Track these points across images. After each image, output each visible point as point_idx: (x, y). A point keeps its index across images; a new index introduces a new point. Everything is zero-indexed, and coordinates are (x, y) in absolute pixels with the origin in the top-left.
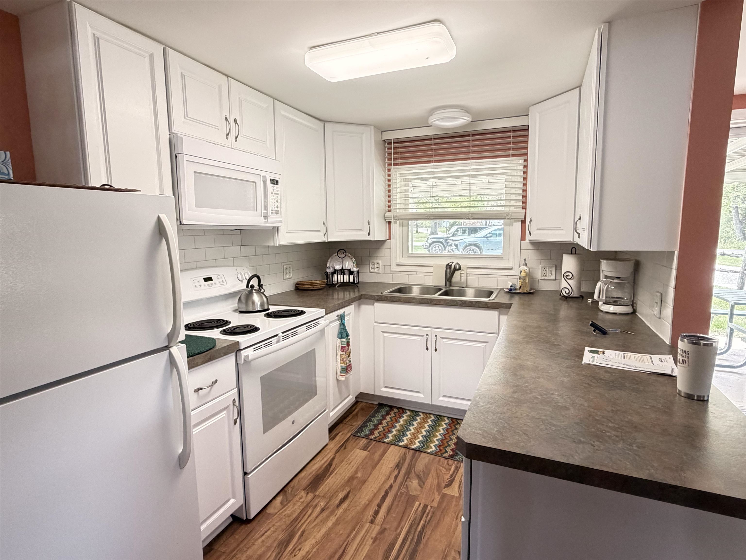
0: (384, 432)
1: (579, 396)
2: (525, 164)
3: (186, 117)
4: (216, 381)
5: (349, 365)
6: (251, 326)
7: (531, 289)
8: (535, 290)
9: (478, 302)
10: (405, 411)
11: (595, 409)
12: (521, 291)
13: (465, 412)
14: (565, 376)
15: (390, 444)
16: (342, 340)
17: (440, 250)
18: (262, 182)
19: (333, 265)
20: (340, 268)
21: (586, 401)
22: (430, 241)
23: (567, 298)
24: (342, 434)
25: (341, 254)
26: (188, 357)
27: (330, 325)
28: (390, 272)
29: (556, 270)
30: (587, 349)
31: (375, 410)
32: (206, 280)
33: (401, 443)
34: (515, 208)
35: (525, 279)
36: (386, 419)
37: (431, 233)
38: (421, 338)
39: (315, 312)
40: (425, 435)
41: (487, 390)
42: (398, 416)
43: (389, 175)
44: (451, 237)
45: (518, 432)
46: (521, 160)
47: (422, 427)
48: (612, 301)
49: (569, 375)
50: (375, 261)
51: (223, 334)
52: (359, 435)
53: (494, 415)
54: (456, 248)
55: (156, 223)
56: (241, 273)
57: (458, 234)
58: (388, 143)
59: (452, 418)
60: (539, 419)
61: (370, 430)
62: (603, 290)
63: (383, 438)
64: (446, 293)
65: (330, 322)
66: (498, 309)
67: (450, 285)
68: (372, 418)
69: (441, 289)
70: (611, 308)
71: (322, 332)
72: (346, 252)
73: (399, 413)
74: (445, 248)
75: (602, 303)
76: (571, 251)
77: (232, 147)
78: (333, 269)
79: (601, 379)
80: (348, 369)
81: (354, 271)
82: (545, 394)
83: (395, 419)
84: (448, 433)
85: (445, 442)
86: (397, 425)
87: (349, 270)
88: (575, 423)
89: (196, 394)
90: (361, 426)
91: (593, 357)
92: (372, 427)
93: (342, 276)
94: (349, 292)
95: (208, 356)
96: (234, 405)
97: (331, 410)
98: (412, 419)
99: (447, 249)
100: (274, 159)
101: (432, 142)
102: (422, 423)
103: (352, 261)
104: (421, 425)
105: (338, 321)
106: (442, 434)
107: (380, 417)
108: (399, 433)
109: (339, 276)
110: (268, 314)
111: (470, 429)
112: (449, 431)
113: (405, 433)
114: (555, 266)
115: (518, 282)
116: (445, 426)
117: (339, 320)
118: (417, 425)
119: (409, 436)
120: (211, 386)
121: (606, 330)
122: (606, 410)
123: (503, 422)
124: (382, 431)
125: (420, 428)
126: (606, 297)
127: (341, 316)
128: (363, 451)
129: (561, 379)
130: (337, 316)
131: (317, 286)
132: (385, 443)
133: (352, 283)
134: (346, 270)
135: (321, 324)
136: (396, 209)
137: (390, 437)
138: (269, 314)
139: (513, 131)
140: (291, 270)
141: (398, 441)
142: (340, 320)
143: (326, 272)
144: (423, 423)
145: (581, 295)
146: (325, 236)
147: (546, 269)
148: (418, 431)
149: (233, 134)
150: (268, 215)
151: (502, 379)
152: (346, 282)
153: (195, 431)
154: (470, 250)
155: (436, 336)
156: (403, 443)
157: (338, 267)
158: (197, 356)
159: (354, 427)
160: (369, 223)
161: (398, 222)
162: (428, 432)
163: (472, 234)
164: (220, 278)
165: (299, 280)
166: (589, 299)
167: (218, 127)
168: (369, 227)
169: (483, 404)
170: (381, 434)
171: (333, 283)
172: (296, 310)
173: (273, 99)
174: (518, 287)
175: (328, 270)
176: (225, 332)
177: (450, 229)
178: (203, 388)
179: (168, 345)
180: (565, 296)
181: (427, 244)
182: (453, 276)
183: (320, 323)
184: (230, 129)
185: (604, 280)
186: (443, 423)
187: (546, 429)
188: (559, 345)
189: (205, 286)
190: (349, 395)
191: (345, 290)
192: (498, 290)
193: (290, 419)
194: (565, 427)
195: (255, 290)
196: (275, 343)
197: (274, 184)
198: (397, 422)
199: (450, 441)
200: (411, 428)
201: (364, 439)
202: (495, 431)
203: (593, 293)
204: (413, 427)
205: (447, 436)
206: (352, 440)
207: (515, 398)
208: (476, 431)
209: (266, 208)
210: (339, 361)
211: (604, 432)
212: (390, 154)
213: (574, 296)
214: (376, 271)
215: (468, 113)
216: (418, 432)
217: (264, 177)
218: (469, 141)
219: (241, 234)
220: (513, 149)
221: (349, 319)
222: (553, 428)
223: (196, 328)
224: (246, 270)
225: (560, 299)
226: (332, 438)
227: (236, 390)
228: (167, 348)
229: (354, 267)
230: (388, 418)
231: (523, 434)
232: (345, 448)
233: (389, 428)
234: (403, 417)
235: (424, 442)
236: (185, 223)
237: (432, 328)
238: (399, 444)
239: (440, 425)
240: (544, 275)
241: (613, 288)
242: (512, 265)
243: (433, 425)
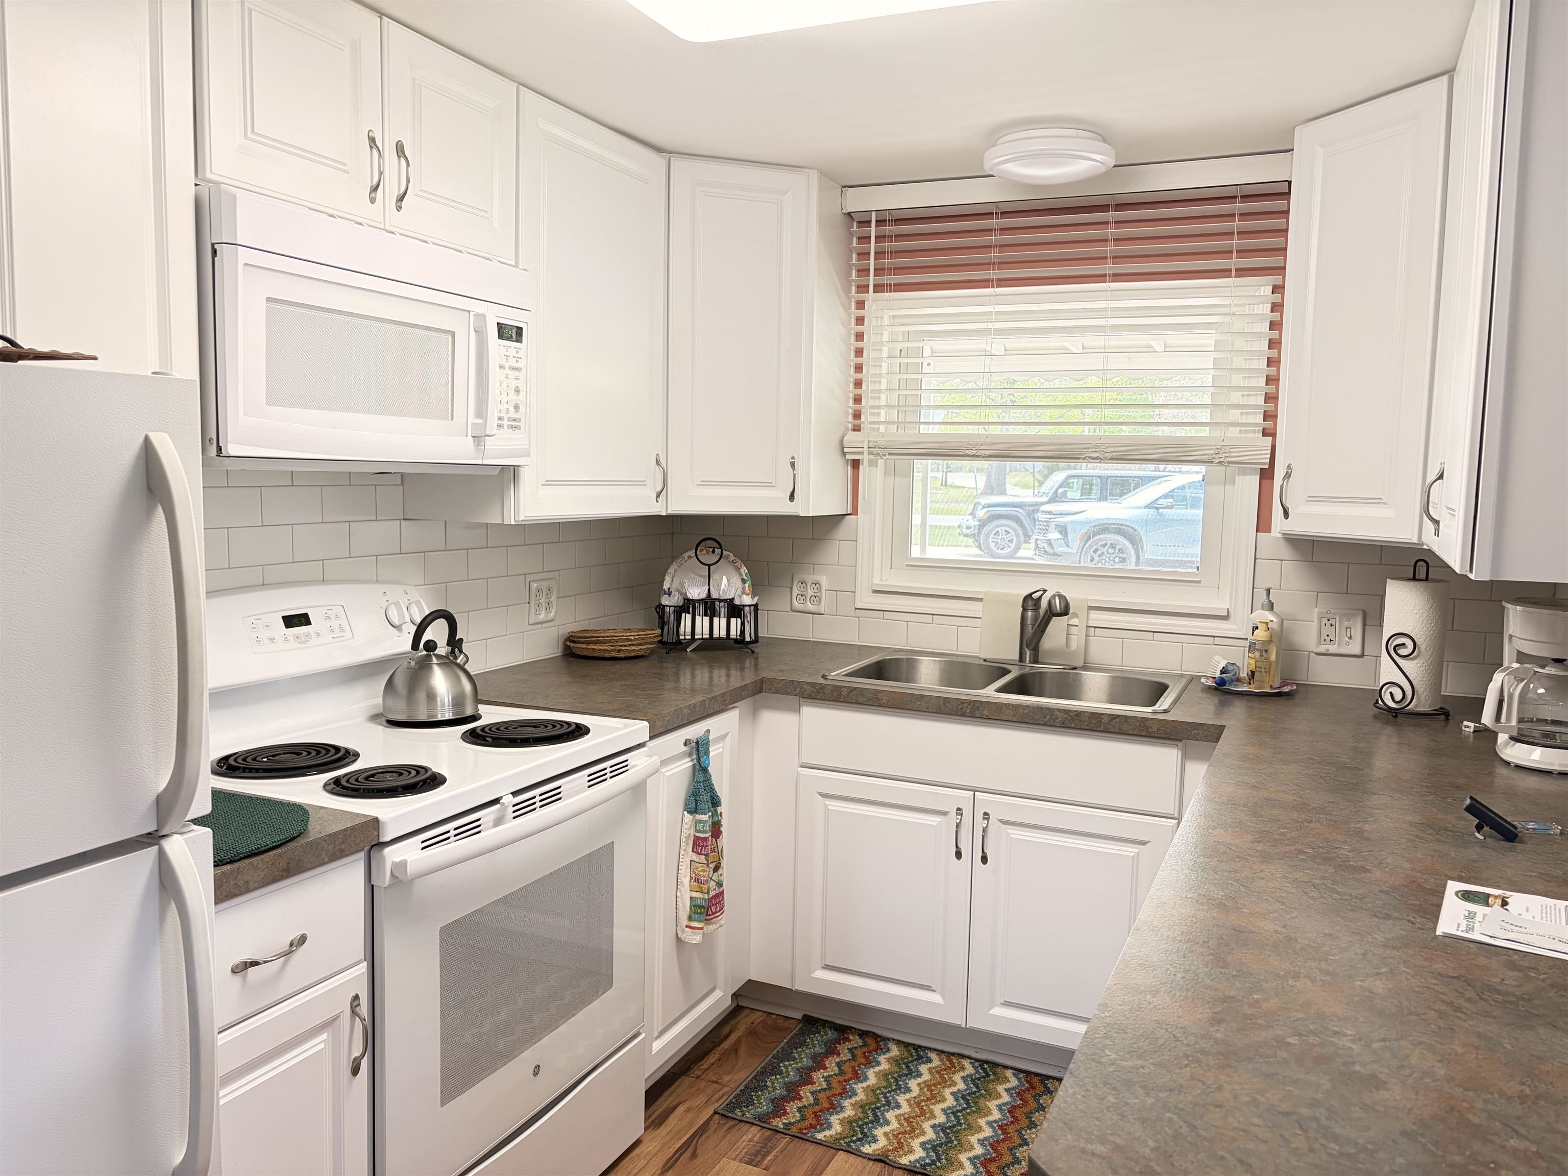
0: (817, 1108)
1: (1420, 1043)
2: (1277, 298)
3: (249, 134)
4: (303, 939)
5: (717, 896)
6: (419, 769)
7: (1284, 683)
8: (1297, 685)
9: (1118, 716)
10: (885, 1045)
11: (1466, 1089)
12: (1252, 688)
13: (1069, 1054)
14: (1378, 974)
15: (833, 1146)
16: (699, 817)
17: (1011, 541)
18: (472, 333)
19: (683, 587)
20: (703, 595)
21: (1440, 1061)
22: (981, 513)
23: (1395, 716)
24: (688, 1110)
25: (708, 552)
26: (217, 864)
27: (663, 770)
28: (852, 613)
29: (1364, 625)
30: (1453, 887)
31: (792, 1038)
32: (291, 621)
33: (867, 1146)
34: (1241, 432)
35: (1266, 651)
36: (825, 1068)
37: (985, 488)
38: (938, 819)
39: (618, 729)
40: (943, 1123)
41: (1130, 1010)
42: (863, 1060)
43: (860, 321)
44: (1049, 502)
45: (1223, 1158)
46: (1262, 287)
47: (933, 1097)
48: (1537, 734)
49: (1391, 970)
50: (810, 579)
51: (332, 792)
52: (740, 1114)
53: (1148, 1094)
54: (1059, 536)
55: (138, 458)
56: (397, 604)
57: (1070, 495)
58: (859, 222)
59: (1028, 1073)
60: (1288, 1114)
61: (773, 1101)
62: (1511, 696)
63: (812, 1126)
64: (1021, 686)
65: (664, 763)
66: (1180, 740)
67: (1036, 660)
68: (782, 1061)
69: (1006, 672)
70: (1535, 756)
71: (639, 790)
72: (721, 547)
73: (865, 1049)
74: (1027, 537)
75: (1506, 736)
76: (1412, 568)
77: (387, 227)
78: (681, 598)
79: (1490, 988)
80: (713, 909)
81: (744, 606)
82: (1313, 1033)
83: (853, 1068)
84: (1016, 1120)
85: (1003, 1148)
86: (859, 1087)
87: (730, 603)
88: (1404, 1134)
89: (237, 979)
90: (746, 1087)
91: (1471, 916)
92: (779, 1092)
93: (706, 620)
94: (728, 668)
95: (283, 863)
96: (354, 1012)
97: (656, 1034)
98: (905, 1072)
99: (1033, 541)
100: (513, 263)
101: (994, 223)
102: (935, 1085)
103: (740, 574)
104: (931, 1091)
105: (689, 759)
106: (995, 1121)
107: (806, 1062)
108: (861, 1115)
109: (698, 619)
110: (473, 732)
111: (1069, 1137)
112: (1018, 1113)
113: (883, 1114)
114: (1361, 613)
115: (1246, 657)
116: (1006, 1098)
117: (690, 755)
118: (921, 1089)
119: (894, 1125)
120: (288, 953)
121: (1516, 828)
122: (1501, 1093)
123: (1175, 1118)
124: (810, 1105)
125: (928, 1099)
126: (1520, 720)
127: (697, 743)
128: (750, 1167)
129: (1366, 984)
130: (685, 744)
131: (630, 648)
132: (819, 1143)
133: (736, 641)
134: (720, 600)
135: (634, 766)
136: (878, 423)
137: (836, 1126)
138: (478, 731)
139: (1242, 197)
140: (553, 598)
141: (859, 1139)
142: (695, 756)
143: (660, 604)
144: (940, 1084)
145: (1441, 708)
146: (660, 500)
147: (1332, 621)
148: (921, 1109)
149: (390, 189)
150: (488, 432)
151: (1180, 975)
152: (720, 638)
153: (226, 1095)
154: (1104, 546)
155: (986, 815)
156: (875, 1146)
157: (696, 592)
158: (247, 861)
159: (726, 1089)
160: (793, 465)
161: (881, 462)
162: (954, 1113)
163: (1111, 495)
164: (333, 617)
165: (575, 627)
166: (1465, 723)
167: (345, 164)
168: (794, 475)
169: (1114, 1056)
170: (809, 1114)
171: (680, 640)
172: (561, 723)
173: (515, 84)
174: (1244, 674)
175: (665, 601)
176: (339, 787)
177: (1046, 477)
178: (260, 961)
179: (157, 831)
180: (1390, 709)
181: (973, 523)
182: (1043, 632)
183: (632, 764)
184: (381, 173)
185: (1516, 665)
186: (1001, 1089)
187: (1311, 1150)
188: (1366, 871)
189: (286, 640)
190: (713, 990)
191: (712, 664)
192: (1184, 681)
193: (528, 1057)
194: (1369, 1146)
195: (439, 657)
196: (491, 824)
197: (510, 339)
198: (858, 1077)
199: (1021, 1145)
200: (902, 1099)
201: (754, 1129)
202: (1148, 1150)
203: (1480, 703)
204: (908, 1096)
205: (1011, 1129)
206: (715, 1131)
207: (1216, 1041)
208: (1089, 1146)
209: (481, 412)
210: (686, 881)
211: (1492, 1165)
212: (863, 255)
213: (1420, 709)
214: (810, 607)
215: (1105, 141)
216: (923, 1113)
217: (481, 317)
218: (1107, 223)
219: (402, 484)
220: (1242, 252)
221: (722, 752)
222: (1334, 1147)
223: (251, 770)
224: (415, 594)
225: (1376, 717)
226: (654, 1122)
227: (363, 967)
228: (153, 838)
229: (744, 592)
230: (832, 1064)
231: (1238, 1165)
232: (694, 1155)
233: (833, 1095)
234: (878, 1064)
235: (940, 1145)
236: (232, 453)
237: (974, 790)
238: (862, 1148)
239: (990, 1095)
240: (1328, 639)
241: (1541, 691)
242: (1227, 606)
243: (970, 1094)
